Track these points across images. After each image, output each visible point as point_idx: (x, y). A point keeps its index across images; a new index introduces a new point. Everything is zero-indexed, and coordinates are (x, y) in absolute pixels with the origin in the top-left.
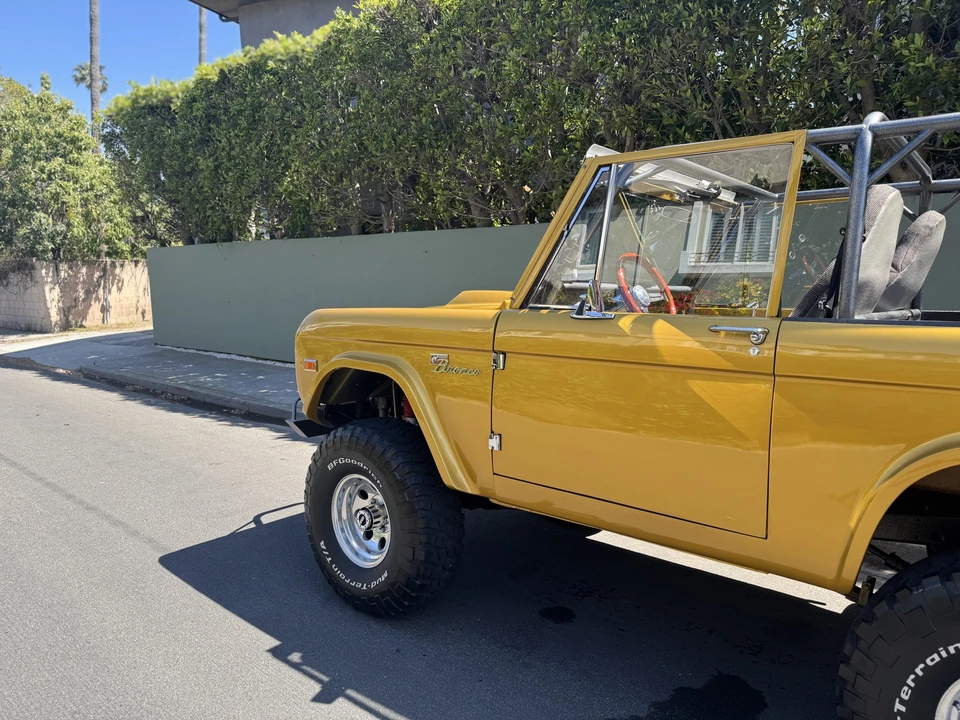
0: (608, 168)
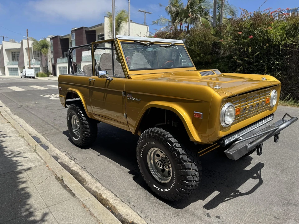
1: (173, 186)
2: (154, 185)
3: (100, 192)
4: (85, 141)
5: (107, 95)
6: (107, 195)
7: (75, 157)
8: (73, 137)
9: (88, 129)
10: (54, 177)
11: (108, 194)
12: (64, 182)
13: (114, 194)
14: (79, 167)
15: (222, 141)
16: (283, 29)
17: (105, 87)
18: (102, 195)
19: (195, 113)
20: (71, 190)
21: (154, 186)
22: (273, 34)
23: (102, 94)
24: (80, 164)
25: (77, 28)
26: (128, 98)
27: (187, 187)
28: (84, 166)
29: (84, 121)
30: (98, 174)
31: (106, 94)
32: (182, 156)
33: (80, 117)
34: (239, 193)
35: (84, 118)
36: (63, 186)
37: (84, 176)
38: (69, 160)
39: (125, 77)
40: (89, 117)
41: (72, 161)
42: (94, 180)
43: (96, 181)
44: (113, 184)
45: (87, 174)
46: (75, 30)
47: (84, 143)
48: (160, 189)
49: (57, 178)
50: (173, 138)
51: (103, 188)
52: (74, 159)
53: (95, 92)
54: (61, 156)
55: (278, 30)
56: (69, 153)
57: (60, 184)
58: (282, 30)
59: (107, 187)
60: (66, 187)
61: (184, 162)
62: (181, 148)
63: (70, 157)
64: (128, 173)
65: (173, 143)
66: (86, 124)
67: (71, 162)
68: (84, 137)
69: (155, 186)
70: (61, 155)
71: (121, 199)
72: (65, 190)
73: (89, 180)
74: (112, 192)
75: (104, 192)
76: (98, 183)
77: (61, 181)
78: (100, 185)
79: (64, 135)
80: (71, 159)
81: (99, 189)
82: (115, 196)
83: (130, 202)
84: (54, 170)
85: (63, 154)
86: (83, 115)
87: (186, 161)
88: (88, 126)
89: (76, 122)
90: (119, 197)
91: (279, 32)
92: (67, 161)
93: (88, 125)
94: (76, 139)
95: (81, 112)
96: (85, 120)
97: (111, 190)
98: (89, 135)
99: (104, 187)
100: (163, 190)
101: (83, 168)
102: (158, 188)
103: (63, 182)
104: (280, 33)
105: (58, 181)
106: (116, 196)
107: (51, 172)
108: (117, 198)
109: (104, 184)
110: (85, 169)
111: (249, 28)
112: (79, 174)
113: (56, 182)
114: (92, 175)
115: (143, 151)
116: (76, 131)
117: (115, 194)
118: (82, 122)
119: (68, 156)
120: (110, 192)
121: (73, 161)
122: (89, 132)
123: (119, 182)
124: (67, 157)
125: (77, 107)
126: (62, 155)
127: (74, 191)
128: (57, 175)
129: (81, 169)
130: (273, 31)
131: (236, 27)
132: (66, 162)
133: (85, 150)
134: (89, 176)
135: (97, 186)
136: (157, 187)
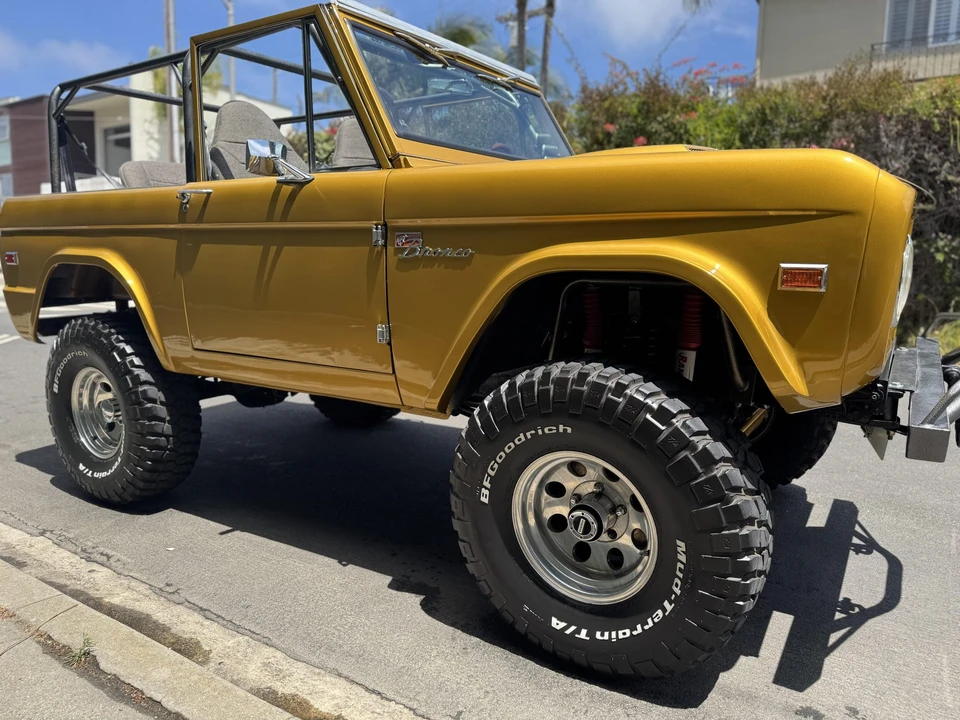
1: (669, 607)
2: (554, 621)
3: (293, 691)
4: (147, 475)
5: (278, 254)
6: (334, 697)
7: (110, 552)
8: (82, 467)
9: (163, 420)
10: (34, 648)
11: (337, 692)
12: (103, 665)
13: (367, 689)
14: (142, 588)
15: (876, 389)
16: (731, 122)
17: (270, 219)
18: (307, 703)
19: (786, 271)
20: (157, 697)
21: (557, 624)
22: (704, 136)
23: (249, 253)
24: (144, 578)
25: (17, 99)
26: (400, 250)
27: (741, 603)
28: (167, 585)
29: (145, 387)
30: (250, 611)
31: (273, 249)
32: (720, 470)
33: (120, 372)
34: (857, 610)
35: (144, 375)
36: (101, 686)
37: (184, 627)
38: (84, 566)
39: (379, 166)
40: (170, 366)
41: (95, 566)
42: (240, 638)
43: (253, 642)
44: (341, 642)
45: (197, 617)
46: (12, 107)
47: (141, 485)
48: (591, 634)
49: (57, 651)
50: (663, 396)
51: (300, 669)
52: (106, 561)
53: (207, 250)
54: (32, 551)
55: (718, 125)
56: (71, 536)
57: (81, 675)
58: (728, 126)
59: (314, 659)
60: (119, 690)
61: (732, 494)
62: (708, 436)
63: (84, 551)
64: (390, 591)
65: (674, 416)
66: (153, 401)
67: (93, 575)
68: (143, 457)
69: (563, 625)
70: (31, 546)
71: (410, 704)
72: (122, 706)
73: (215, 640)
74: (353, 682)
75: (314, 686)
76: (268, 651)
77: (85, 663)
78: (279, 654)
79: (22, 465)
80: (89, 560)
81: (279, 674)
82: (373, 695)
83: (460, 713)
84: (23, 614)
85: (41, 543)
86: (137, 361)
87: (737, 489)
88: (162, 411)
89: (91, 400)
90: (398, 699)
91: (720, 133)
92: (73, 572)
93: (162, 403)
94: (96, 475)
95: (129, 350)
96: (146, 383)
97: (345, 673)
98: (164, 449)
99: (301, 665)
100: (606, 637)
101: (168, 593)
102: (578, 631)
103: (97, 665)
104: (723, 136)
105: (68, 664)
106: (379, 694)
107: (13, 627)
108: (386, 703)
109: (299, 650)
110: (175, 597)
111: (636, 117)
112: (155, 622)
113: (56, 671)
114: (219, 616)
115: (492, 473)
116: (96, 438)
117: (371, 687)
118: (136, 393)
119: (74, 548)
120: (342, 682)
121: (106, 569)
122: (167, 437)
123: (367, 634)
124: (66, 554)
125: (104, 328)
126: (40, 546)
127: (176, 703)
128: (50, 638)
129: (153, 596)
130: (702, 129)
131: (597, 109)
132: (70, 577)
133: (145, 517)
134: (207, 623)
135: (264, 664)
136: (573, 628)
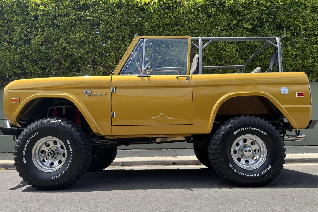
0: (143, 39)
